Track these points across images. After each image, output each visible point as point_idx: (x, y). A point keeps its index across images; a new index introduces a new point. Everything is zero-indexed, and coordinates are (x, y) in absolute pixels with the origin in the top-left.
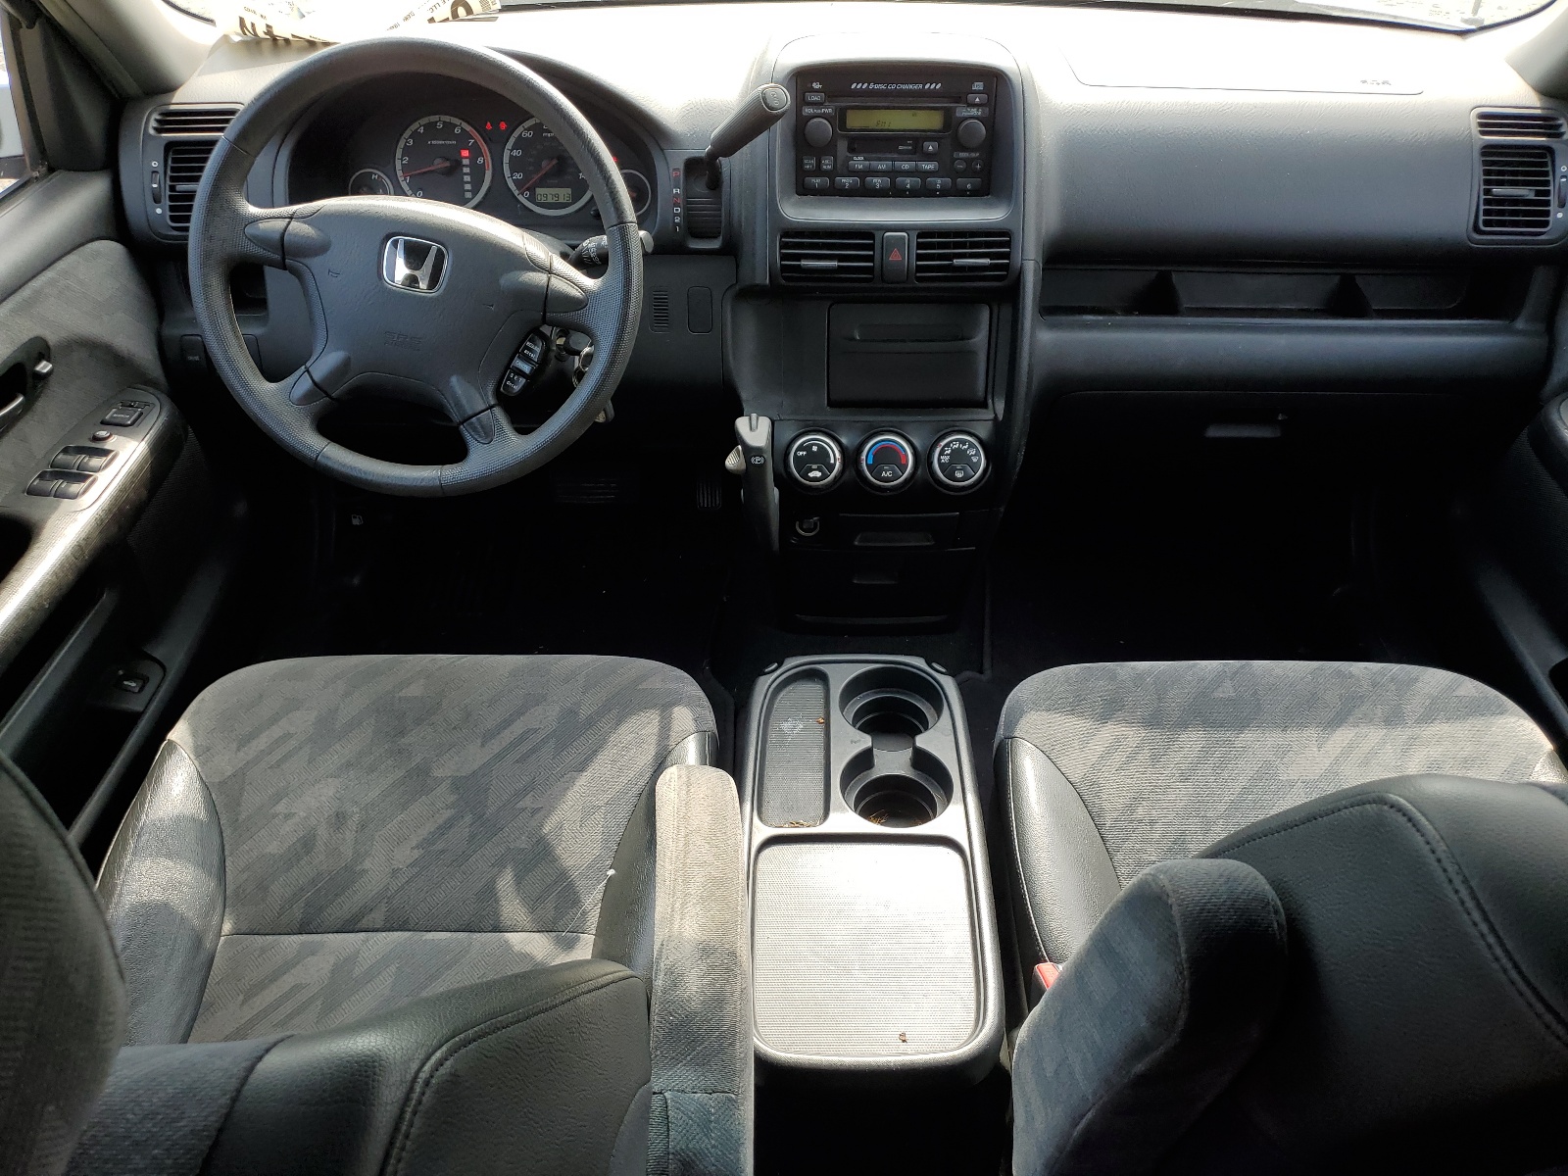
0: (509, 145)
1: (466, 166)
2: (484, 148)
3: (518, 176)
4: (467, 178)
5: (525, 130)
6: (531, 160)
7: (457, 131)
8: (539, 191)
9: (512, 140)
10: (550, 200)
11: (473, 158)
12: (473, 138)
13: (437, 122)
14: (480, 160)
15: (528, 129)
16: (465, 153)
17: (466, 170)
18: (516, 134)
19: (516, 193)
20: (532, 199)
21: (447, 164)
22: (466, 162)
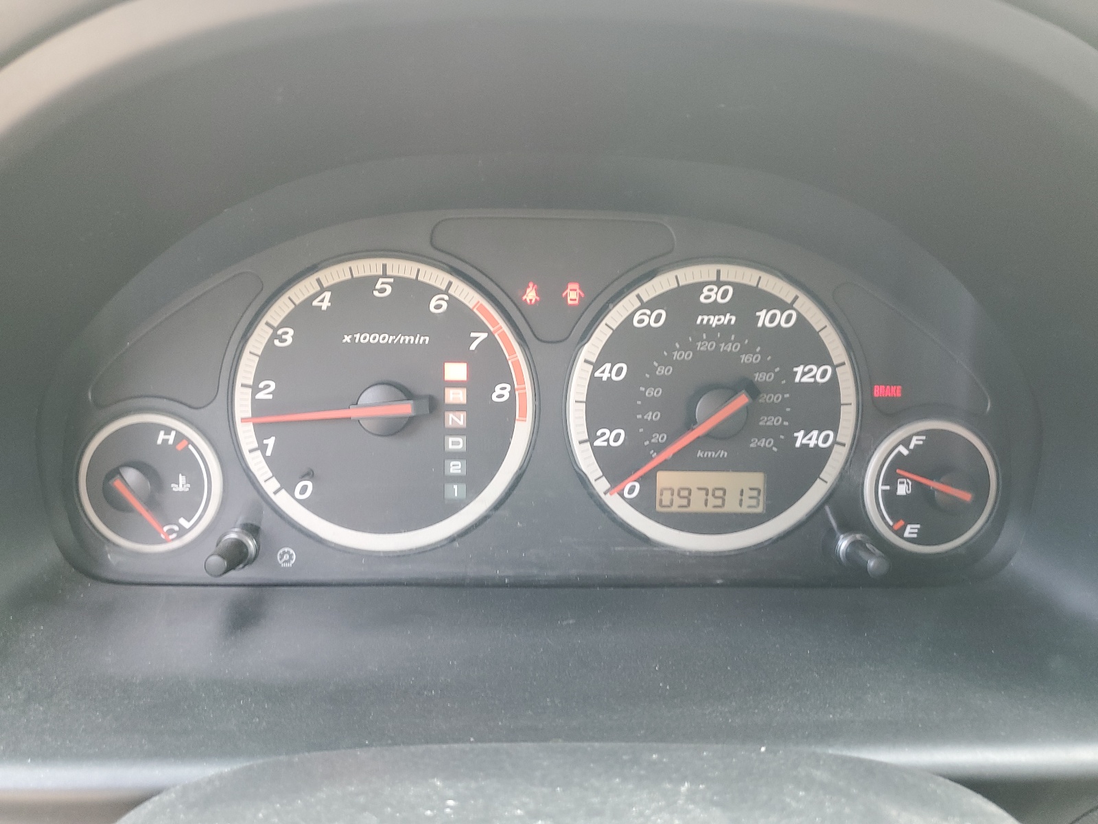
0: (592, 349)
1: (456, 408)
2: (516, 356)
3: (612, 437)
4: (456, 444)
5: (644, 305)
6: (651, 392)
7: (438, 305)
8: (665, 479)
9: (601, 335)
10: (697, 506)
11: (478, 385)
12: (483, 328)
13: (376, 278)
14: (501, 393)
15: (652, 305)
16: (456, 371)
17: (456, 419)
18: (615, 317)
19: (601, 485)
20: (645, 504)
21: (406, 409)
22: (456, 396)
